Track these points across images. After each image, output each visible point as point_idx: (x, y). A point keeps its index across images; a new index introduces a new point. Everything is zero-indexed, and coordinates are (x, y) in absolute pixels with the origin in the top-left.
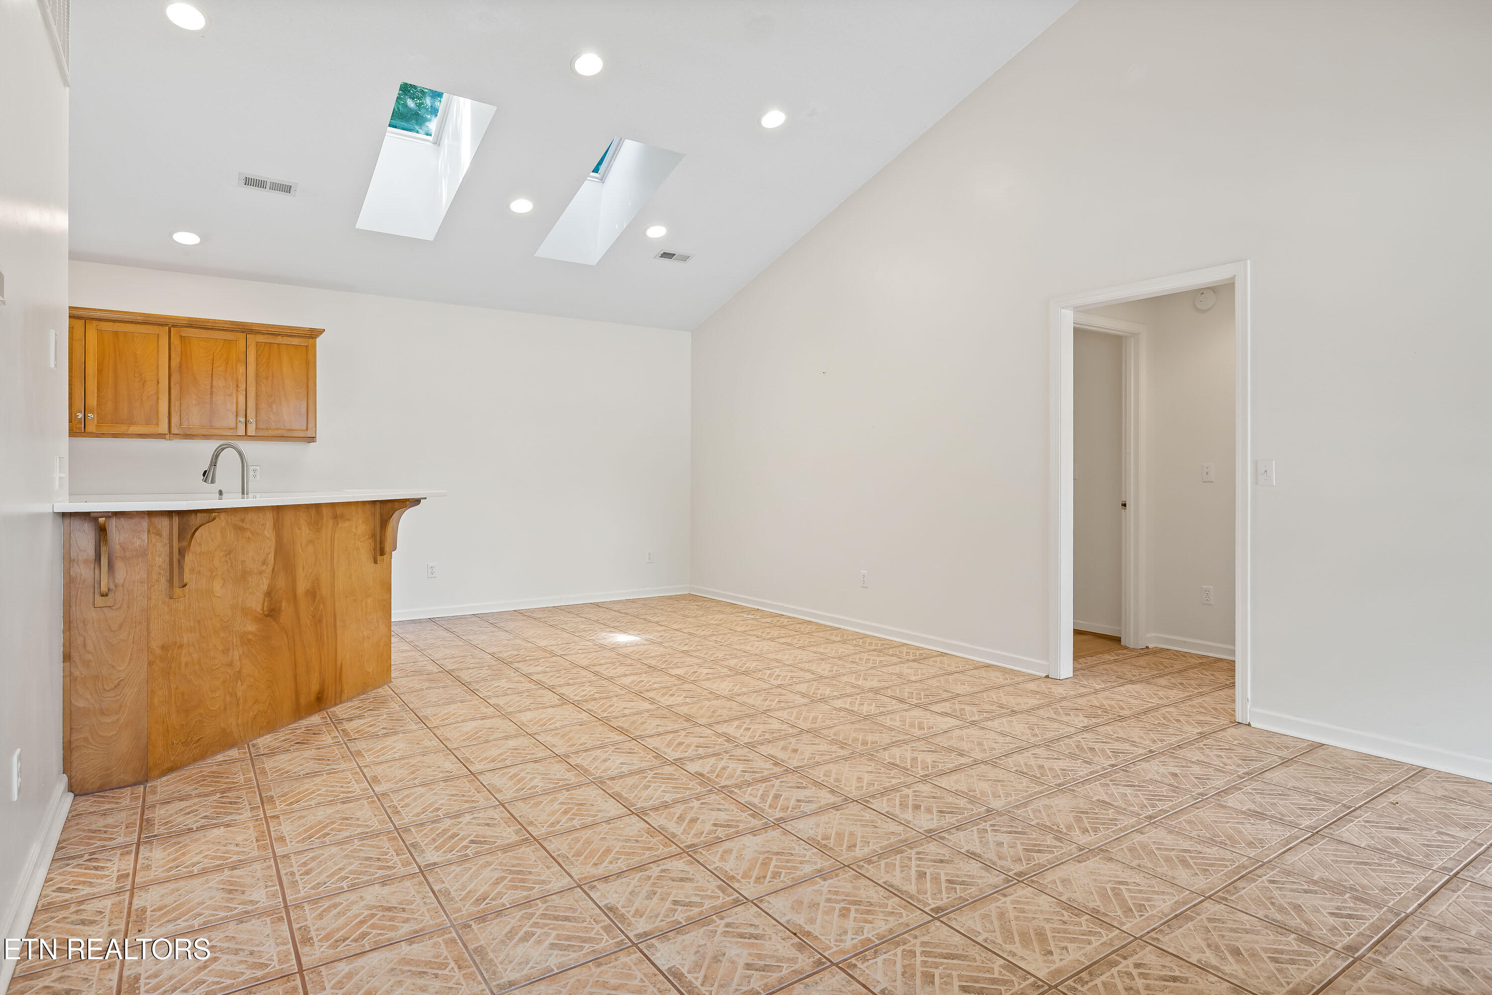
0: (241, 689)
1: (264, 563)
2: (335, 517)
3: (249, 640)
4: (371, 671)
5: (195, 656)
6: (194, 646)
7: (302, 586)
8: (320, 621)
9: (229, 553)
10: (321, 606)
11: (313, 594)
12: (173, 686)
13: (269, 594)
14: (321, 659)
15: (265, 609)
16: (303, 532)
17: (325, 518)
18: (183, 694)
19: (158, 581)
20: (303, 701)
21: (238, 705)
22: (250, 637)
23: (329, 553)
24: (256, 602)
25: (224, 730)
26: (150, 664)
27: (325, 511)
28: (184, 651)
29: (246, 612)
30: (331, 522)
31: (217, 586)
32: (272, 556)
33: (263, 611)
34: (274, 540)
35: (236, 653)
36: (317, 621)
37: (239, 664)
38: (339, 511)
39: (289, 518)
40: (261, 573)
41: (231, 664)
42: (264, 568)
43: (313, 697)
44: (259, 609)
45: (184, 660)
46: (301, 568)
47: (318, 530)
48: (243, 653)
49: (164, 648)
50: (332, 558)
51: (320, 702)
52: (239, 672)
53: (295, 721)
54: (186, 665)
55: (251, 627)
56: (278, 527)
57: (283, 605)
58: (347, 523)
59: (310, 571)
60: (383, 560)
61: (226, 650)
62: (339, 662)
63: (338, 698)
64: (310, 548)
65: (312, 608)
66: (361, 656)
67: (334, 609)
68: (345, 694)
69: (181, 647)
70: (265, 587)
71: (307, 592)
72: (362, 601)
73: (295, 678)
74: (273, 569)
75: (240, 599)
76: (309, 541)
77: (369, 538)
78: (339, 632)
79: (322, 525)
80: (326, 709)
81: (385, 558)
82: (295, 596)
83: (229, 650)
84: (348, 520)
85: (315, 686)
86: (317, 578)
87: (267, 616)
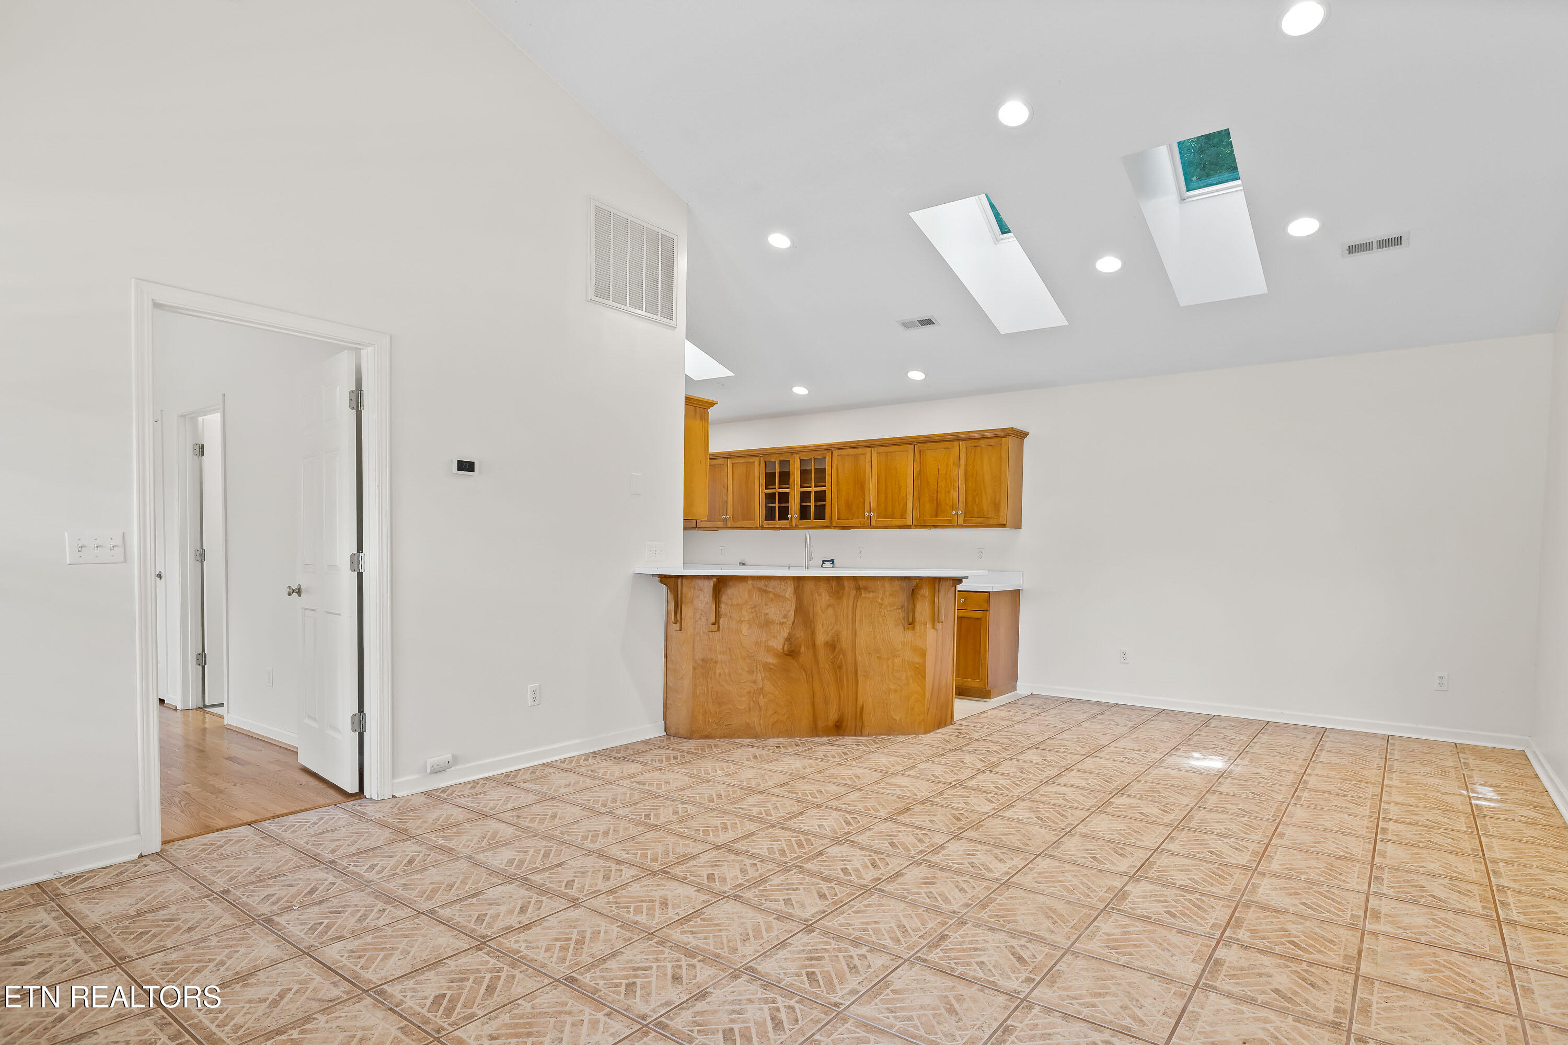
0: (762, 701)
1: (785, 617)
2: (858, 589)
3: (771, 669)
4: (898, 718)
5: (727, 671)
6: (726, 664)
7: (821, 638)
8: (840, 667)
9: (755, 607)
10: (841, 656)
11: (832, 646)
12: (710, 686)
13: (789, 639)
14: (840, 698)
15: (785, 649)
16: (823, 598)
17: (847, 588)
18: (717, 693)
19: (700, 619)
20: (820, 724)
21: (760, 710)
22: (772, 667)
23: (851, 616)
24: (778, 643)
25: (748, 724)
26: (694, 668)
27: (846, 583)
28: (718, 666)
29: (769, 649)
30: (853, 593)
31: (745, 628)
32: (792, 613)
33: (783, 652)
34: (794, 600)
35: (759, 675)
36: (837, 667)
37: (761, 683)
38: (862, 584)
39: (809, 586)
40: (782, 624)
41: (755, 682)
42: (785, 620)
43: (831, 723)
44: (780, 648)
45: (718, 671)
46: (820, 625)
47: (840, 598)
48: (766, 676)
49: (703, 660)
50: (854, 621)
51: (838, 729)
52: (762, 689)
53: (812, 736)
54: (720, 675)
55: (771, 660)
56: (798, 592)
57: (803, 650)
58: (871, 595)
59: (830, 628)
60: (914, 628)
61: (751, 672)
62: (860, 703)
63: (858, 731)
64: (830, 611)
65: (831, 657)
66: (887, 704)
67: (856, 661)
68: (867, 730)
69: (716, 662)
70: (786, 635)
71: (826, 644)
72: (888, 659)
73: (813, 705)
74: (793, 623)
75: (764, 639)
76: (829, 606)
77: (897, 609)
78: (860, 679)
79: (843, 594)
80: (843, 735)
81: (917, 627)
82: (814, 645)
83: (753, 672)
84: (873, 592)
85: (833, 716)
86: (838, 634)
87: (786, 655)
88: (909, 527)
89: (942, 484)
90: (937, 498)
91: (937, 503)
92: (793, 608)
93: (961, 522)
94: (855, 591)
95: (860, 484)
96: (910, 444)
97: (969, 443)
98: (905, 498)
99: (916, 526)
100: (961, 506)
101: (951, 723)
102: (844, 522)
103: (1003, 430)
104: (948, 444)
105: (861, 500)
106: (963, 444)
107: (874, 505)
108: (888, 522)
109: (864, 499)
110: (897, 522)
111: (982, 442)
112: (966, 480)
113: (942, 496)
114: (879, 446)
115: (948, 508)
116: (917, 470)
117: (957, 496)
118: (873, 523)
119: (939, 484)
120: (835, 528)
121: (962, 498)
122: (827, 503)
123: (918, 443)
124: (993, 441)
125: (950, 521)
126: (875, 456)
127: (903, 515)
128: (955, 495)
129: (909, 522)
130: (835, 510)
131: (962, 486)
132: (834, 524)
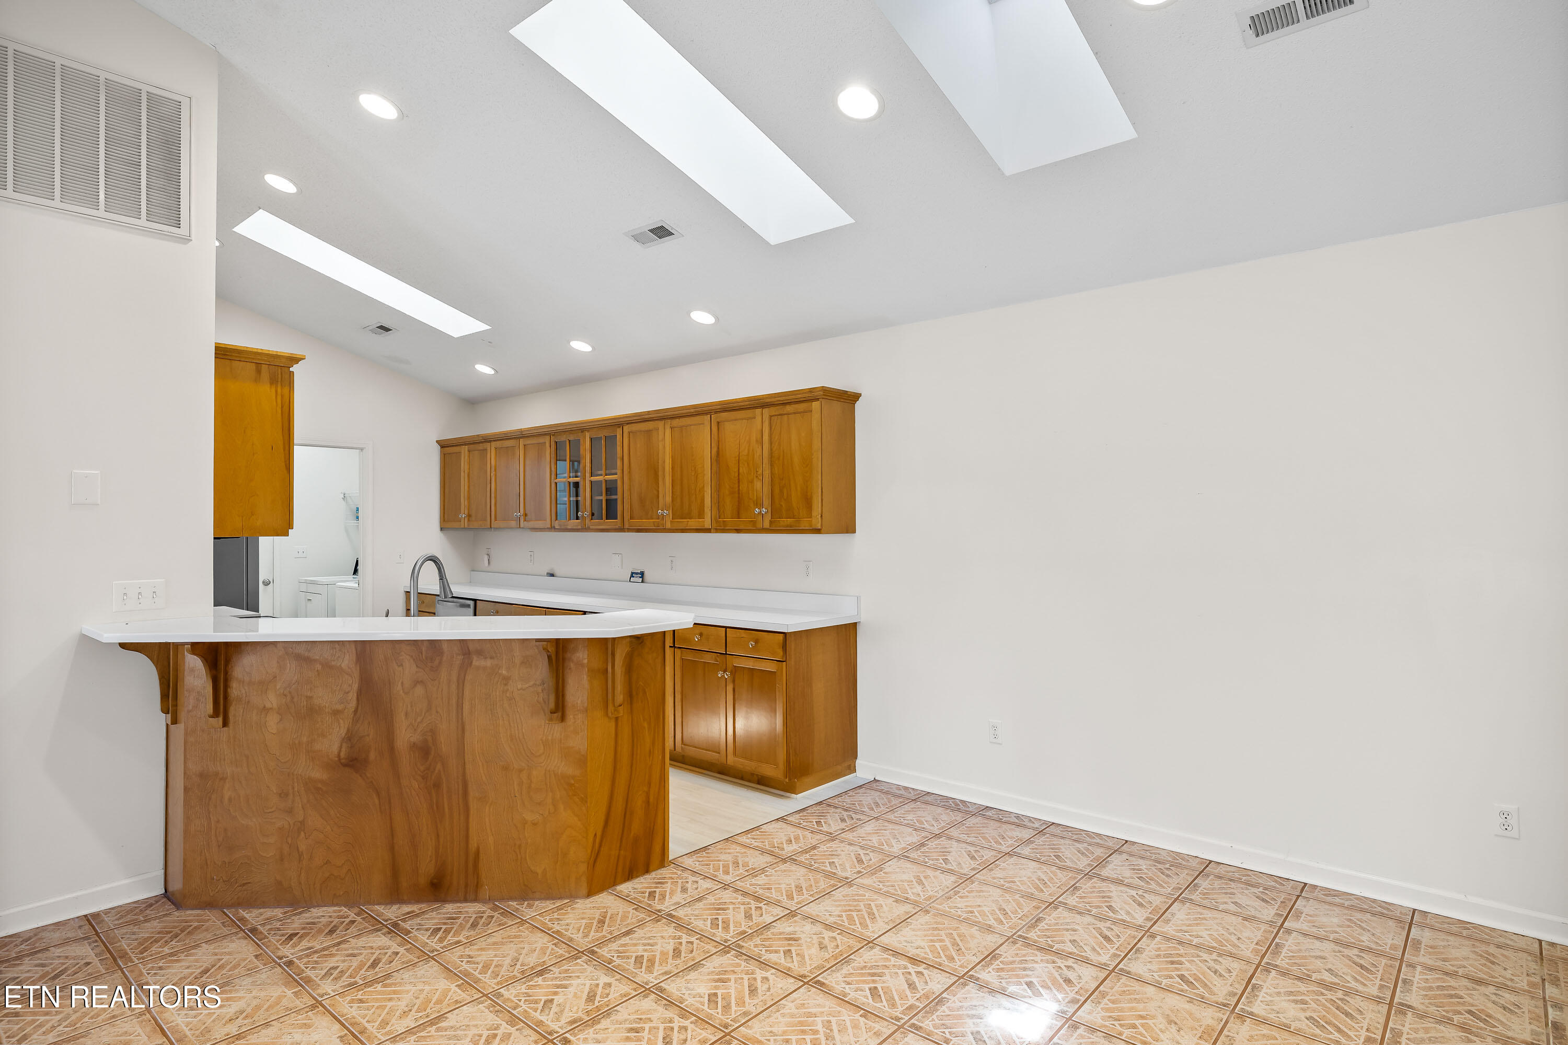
0: (303, 843)
1: (341, 701)
3: (318, 788)
4: (539, 871)
5: (243, 793)
6: (240, 782)
7: (405, 736)
8: (437, 786)
9: (289, 685)
10: (439, 766)
11: (424, 749)
12: (213, 818)
13: (349, 737)
14: (438, 835)
15: (343, 755)
16: (406, 670)
17: (446, 656)
18: (225, 830)
19: (196, 706)
20: (406, 882)
21: (300, 859)
22: (320, 785)
23: (455, 700)
24: (330, 746)
26: (186, 789)
27: (446, 646)
28: (228, 784)
29: (314, 756)
30: (458, 660)
31: (272, 722)
32: (353, 696)
33: (340, 759)
34: (356, 674)
35: (298, 799)
36: (433, 785)
37: (301, 813)
38: (473, 647)
40: (336, 713)
41: (290, 811)
42: (340, 707)
43: (423, 881)
44: (333, 753)
45: (227, 794)
46: (402, 715)
47: (435, 669)
48: (308, 801)
49: (200, 775)
50: (460, 706)
51: (436, 889)
52: (302, 823)
53: (391, 904)
54: (230, 800)
55: (318, 774)
56: (363, 660)
57: (372, 756)
58: (488, 663)
59: (419, 720)
60: (563, 719)
61: (283, 795)
62: (473, 845)
63: (471, 893)
64: (419, 690)
65: (422, 768)
66: (520, 846)
67: (464, 774)
68: (485, 891)
69: (223, 779)
70: (343, 732)
71: (413, 746)
72: (520, 771)
73: (392, 848)
74: (356, 711)
75: (305, 739)
76: (417, 682)
77: (535, 684)
78: (473, 805)
79: (440, 663)
80: (445, 901)
81: (570, 717)
82: (392, 749)
83: (287, 795)
84: (492, 658)
85: (427, 868)
86: (433, 732)
87: (345, 765)
88: (708, 531)
89: (743, 470)
90: (739, 490)
91: (739, 497)
92: (356, 687)
93: (767, 525)
94: (461, 657)
95: (654, 471)
96: (707, 414)
97: (773, 411)
98: (702, 490)
99: (717, 531)
100: (767, 502)
101: (663, 861)
102: (636, 522)
103: (811, 390)
104: (748, 413)
105: (655, 492)
106: (766, 411)
107: (669, 499)
108: (684, 523)
109: (658, 491)
110: (693, 523)
111: (789, 408)
112: (772, 465)
113: (744, 487)
114: (673, 418)
115: (752, 505)
116: (714, 450)
117: (761, 488)
118: (668, 525)
119: (741, 471)
120: (629, 530)
121: (767, 489)
122: (619, 497)
123: (716, 413)
124: (802, 407)
125: (754, 523)
126: (668, 432)
127: (701, 515)
128: (758, 485)
129: (707, 524)
130: (627, 506)
131: (767, 473)
132: (627, 526)
